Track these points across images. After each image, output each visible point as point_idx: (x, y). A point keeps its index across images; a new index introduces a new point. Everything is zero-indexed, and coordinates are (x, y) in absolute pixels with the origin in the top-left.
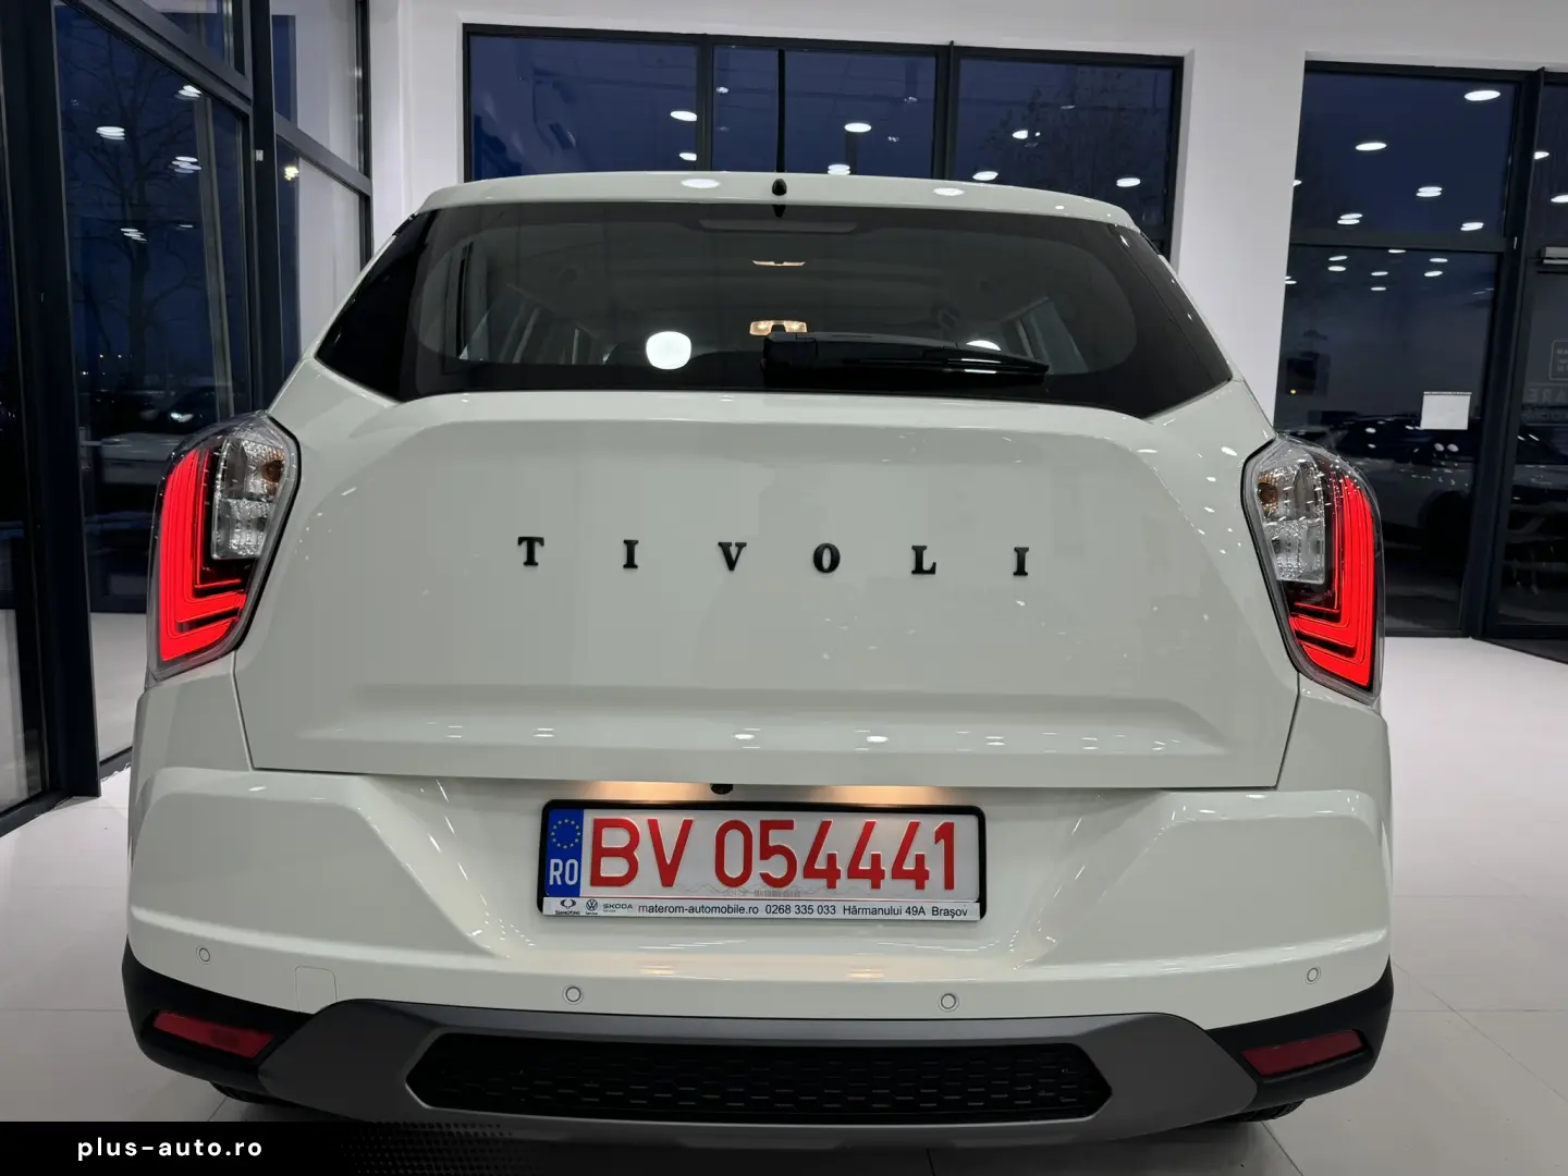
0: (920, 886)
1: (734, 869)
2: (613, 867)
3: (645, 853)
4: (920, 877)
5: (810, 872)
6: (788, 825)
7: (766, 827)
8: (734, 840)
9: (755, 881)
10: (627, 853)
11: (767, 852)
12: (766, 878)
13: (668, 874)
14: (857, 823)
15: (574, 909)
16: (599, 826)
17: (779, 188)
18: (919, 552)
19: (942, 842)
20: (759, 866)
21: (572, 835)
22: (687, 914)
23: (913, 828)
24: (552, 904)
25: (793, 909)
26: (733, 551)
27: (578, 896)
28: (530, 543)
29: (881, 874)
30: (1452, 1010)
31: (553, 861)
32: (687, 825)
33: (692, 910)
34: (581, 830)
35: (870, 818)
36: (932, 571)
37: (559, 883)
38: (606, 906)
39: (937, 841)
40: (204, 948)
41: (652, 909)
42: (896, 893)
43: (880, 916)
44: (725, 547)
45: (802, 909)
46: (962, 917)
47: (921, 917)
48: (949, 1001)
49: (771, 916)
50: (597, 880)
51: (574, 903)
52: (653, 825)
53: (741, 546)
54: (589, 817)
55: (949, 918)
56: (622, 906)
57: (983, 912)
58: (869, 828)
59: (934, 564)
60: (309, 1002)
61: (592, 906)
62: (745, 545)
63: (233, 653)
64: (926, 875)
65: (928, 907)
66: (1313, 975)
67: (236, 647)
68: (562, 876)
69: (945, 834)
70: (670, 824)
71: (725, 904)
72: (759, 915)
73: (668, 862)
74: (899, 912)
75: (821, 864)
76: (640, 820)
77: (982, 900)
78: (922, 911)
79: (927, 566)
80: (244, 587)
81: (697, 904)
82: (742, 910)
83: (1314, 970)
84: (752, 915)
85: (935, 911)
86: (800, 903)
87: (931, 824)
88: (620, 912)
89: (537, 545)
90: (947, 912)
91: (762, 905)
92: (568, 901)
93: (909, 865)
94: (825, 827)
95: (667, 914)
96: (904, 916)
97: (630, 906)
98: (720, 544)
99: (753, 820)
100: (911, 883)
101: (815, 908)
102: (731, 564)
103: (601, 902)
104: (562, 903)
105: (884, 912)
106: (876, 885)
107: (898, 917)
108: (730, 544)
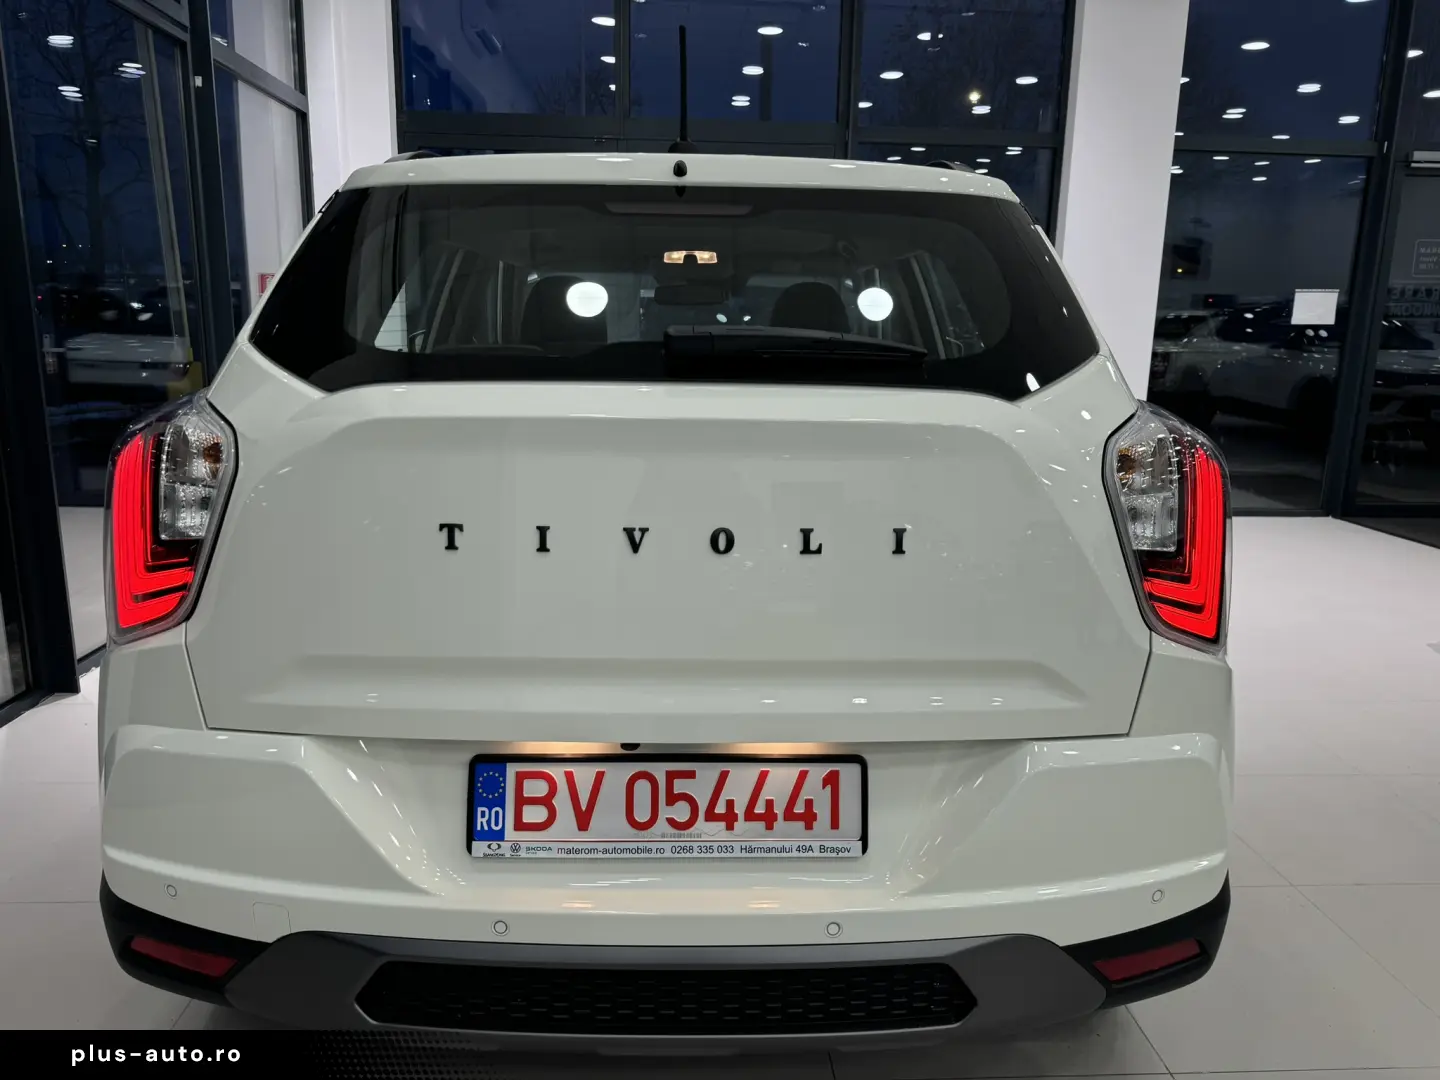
0: (809, 827)
1: (642, 815)
2: (534, 814)
3: (562, 801)
4: (809, 818)
5: (711, 816)
6: (691, 775)
7: (671, 776)
8: (643, 789)
9: (661, 825)
10: (546, 801)
11: (673, 799)
12: (671, 822)
13: (583, 820)
14: (752, 772)
15: (499, 852)
16: (521, 777)
17: (680, 170)
18: (806, 534)
19: (829, 788)
20: (665, 812)
21: (497, 785)
22: (600, 855)
23: (803, 775)
24: (480, 847)
25: (696, 849)
26: (637, 535)
27: (502, 839)
28: (451, 529)
29: (774, 817)
30: (1292, 885)
31: (480, 809)
32: (600, 776)
33: (606, 851)
34: (504, 781)
35: (764, 767)
36: (819, 551)
37: (486, 828)
38: (528, 849)
39: (824, 787)
40: (171, 885)
41: (569, 851)
42: (788, 834)
43: (773, 855)
44: (629, 532)
45: (703, 849)
46: (846, 854)
47: (810, 854)
48: (833, 929)
49: (677, 855)
50: (520, 826)
51: (499, 846)
52: (569, 776)
53: (644, 531)
54: (512, 770)
55: (834, 855)
56: (542, 849)
57: (865, 849)
58: (763, 776)
59: (820, 545)
60: (267, 932)
61: (515, 848)
62: (647, 530)
63: (184, 624)
64: (814, 817)
65: (816, 845)
66: (1158, 896)
67: (187, 618)
68: (489, 822)
69: (832, 780)
70: (585, 775)
71: (635, 845)
72: (666, 855)
73: (584, 808)
74: (791, 850)
75: (720, 809)
76: (557, 772)
77: (864, 839)
78: (811, 849)
79: (813, 546)
80: (192, 563)
81: (610, 846)
82: (649, 851)
83: (1159, 891)
84: (659, 855)
85: (822, 849)
86: (703, 844)
87: (818, 772)
88: (541, 854)
89: (457, 531)
90: (833, 850)
91: (667, 846)
92: (494, 845)
93: (799, 809)
94: (724, 776)
95: (583, 855)
96: (795, 854)
97: (550, 849)
98: (625, 529)
99: (659, 770)
100: (801, 825)
101: (715, 848)
102: (635, 547)
103: (523, 845)
104: (489, 846)
105: (777, 850)
106: (770, 827)
107: (789, 855)
108: (634, 529)
